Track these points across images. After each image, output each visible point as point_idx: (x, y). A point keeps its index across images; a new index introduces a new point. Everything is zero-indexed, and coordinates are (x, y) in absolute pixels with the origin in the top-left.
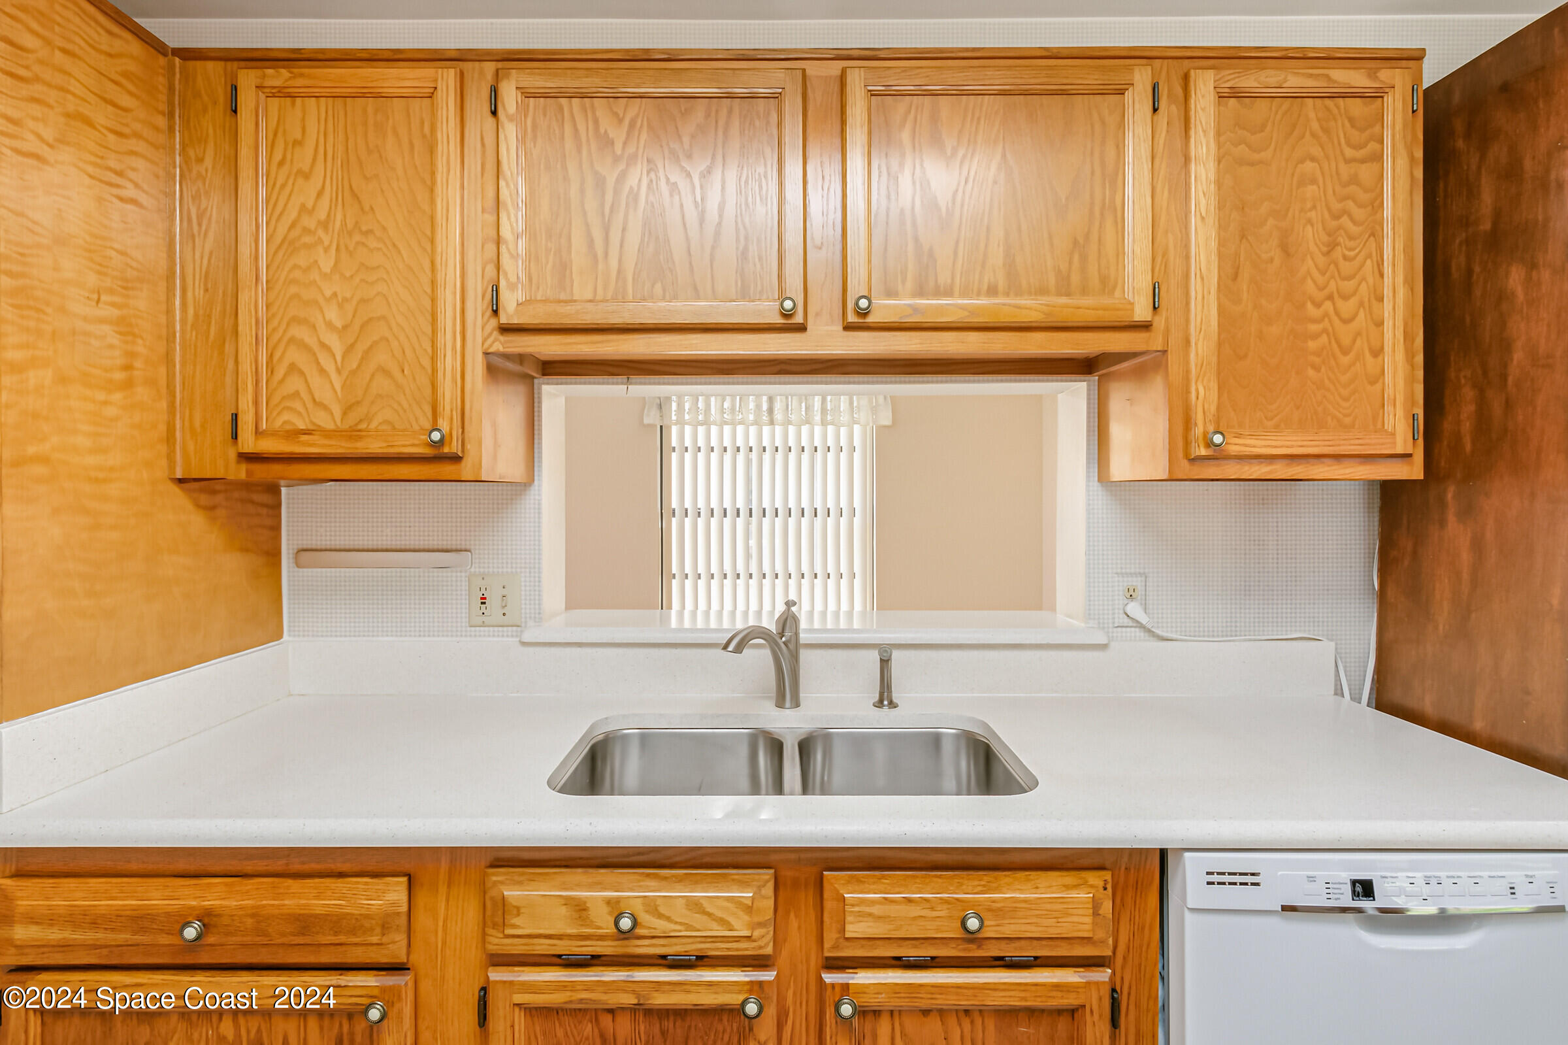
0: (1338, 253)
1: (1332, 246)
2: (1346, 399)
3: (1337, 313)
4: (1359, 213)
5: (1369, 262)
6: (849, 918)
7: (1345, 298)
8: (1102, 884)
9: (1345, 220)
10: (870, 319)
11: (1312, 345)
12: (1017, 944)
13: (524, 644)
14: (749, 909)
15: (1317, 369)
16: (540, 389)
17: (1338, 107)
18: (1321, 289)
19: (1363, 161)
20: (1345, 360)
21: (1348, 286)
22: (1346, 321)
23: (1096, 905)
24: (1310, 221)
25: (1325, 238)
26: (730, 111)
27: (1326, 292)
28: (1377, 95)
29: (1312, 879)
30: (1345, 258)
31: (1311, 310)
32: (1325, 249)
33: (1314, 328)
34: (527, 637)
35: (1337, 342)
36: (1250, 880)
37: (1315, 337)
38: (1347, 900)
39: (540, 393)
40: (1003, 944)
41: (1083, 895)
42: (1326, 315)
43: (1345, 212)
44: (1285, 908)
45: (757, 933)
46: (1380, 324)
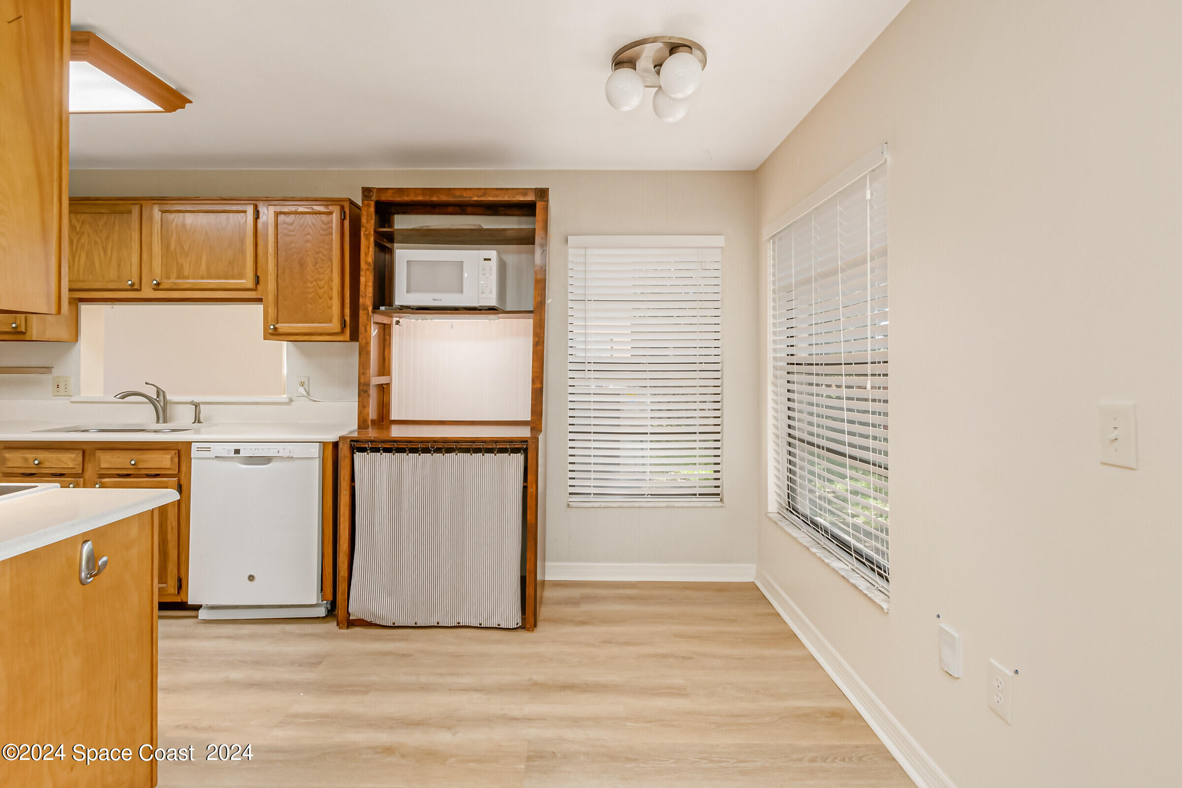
0: (318, 265)
1: (316, 263)
2: (321, 314)
3: (318, 285)
4: (325, 252)
5: (328, 269)
6: (101, 462)
7: (320, 280)
8: (174, 453)
9: (321, 255)
10: (161, 287)
11: (310, 296)
12: (150, 470)
13: (72, 402)
14: (74, 460)
15: (311, 304)
16: (80, 307)
17: (318, 217)
18: (313, 277)
19: (327, 235)
20: (321, 301)
21: (321, 277)
22: (321, 288)
23: (172, 459)
24: (308, 255)
25: (314, 261)
26: (115, 217)
27: (314, 279)
28: (330, 213)
29: (224, 449)
30: (321, 267)
31: (309, 285)
32: (314, 264)
33: (310, 290)
34: (73, 399)
35: (318, 295)
36: (208, 449)
37: (310, 293)
38: (232, 454)
39: (80, 308)
40: (145, 470)
41: (169, 456)
42: (314, 286)
43: (320, 252)
44: (216, 457)
45: (76, 467)
46: (332, 289)
